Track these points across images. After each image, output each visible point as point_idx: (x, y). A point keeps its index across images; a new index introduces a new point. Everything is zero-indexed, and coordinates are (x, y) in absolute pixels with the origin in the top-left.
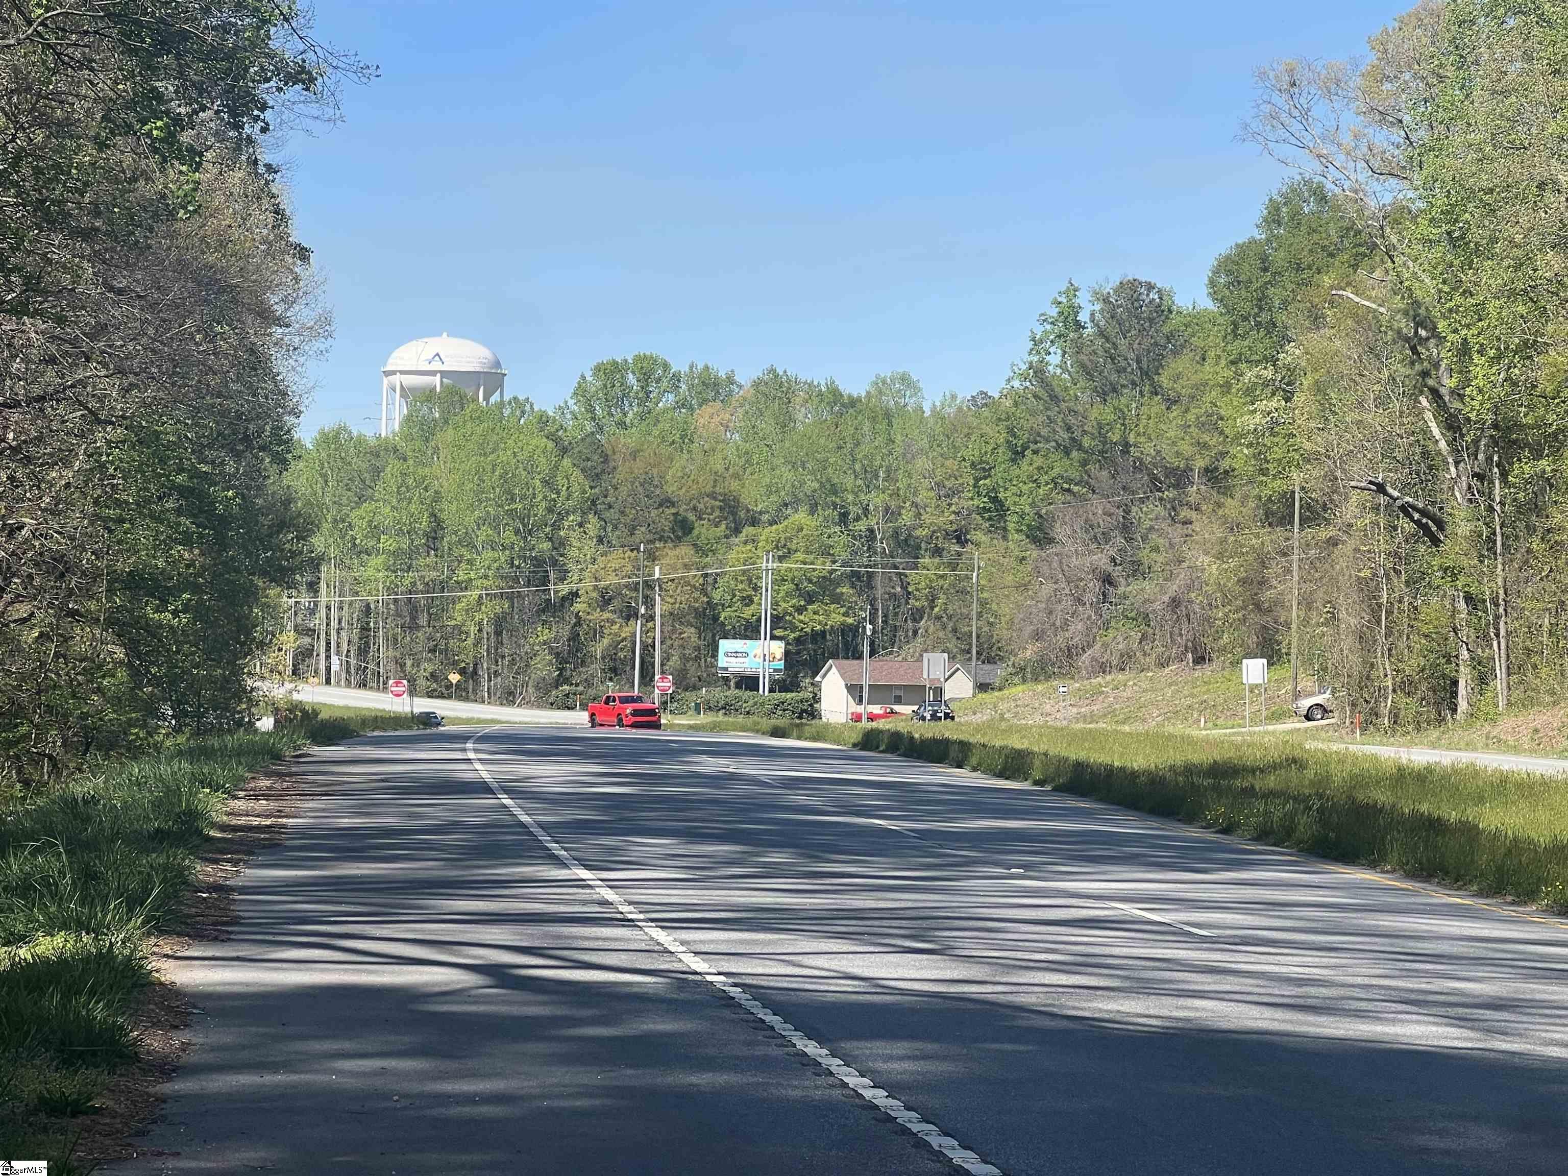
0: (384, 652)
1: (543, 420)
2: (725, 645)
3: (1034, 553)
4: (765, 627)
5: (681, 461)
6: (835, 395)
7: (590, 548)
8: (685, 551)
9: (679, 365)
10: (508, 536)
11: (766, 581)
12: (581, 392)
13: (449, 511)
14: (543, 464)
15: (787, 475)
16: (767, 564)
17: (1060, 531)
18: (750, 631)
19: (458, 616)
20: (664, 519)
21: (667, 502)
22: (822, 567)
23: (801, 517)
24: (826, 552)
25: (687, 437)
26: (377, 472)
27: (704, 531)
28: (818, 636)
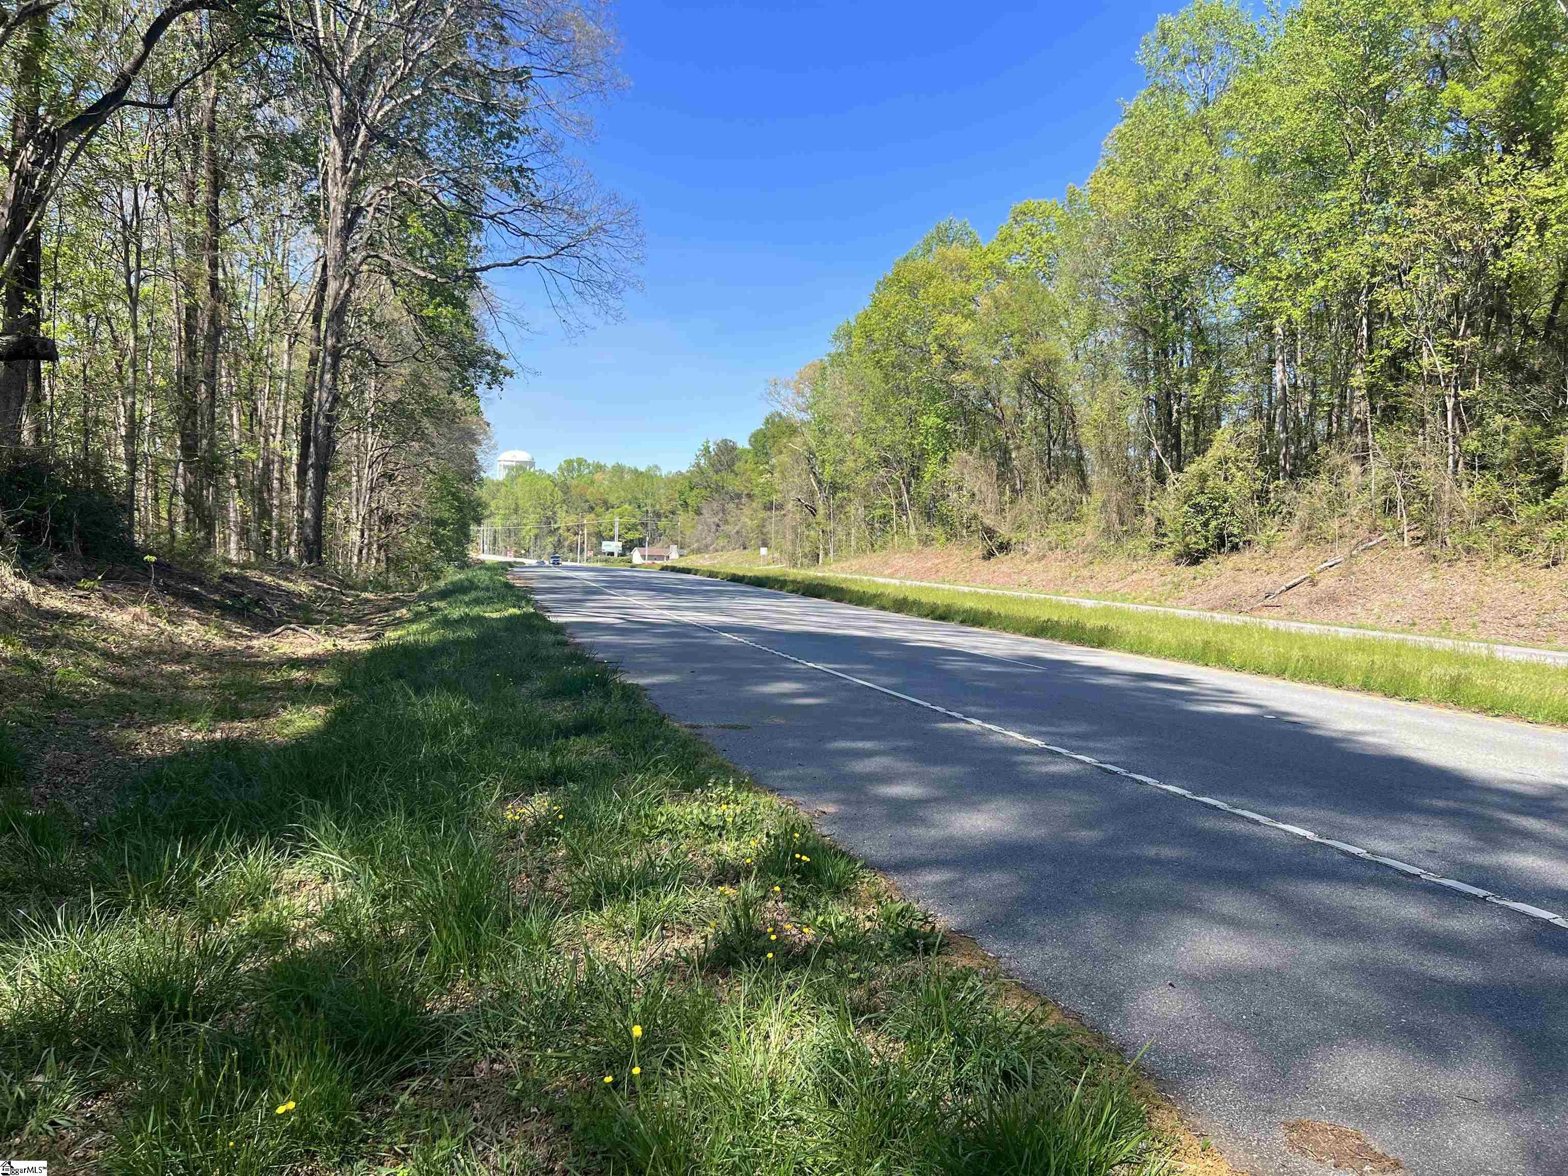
0: (501, 544)
1: (549, 476)
2: (604, 543)
3: (696, 517)
4: (616, 538)
5: (591, 489)
6: (636, 470)
7: (564, 514)
8: (592, 515)
9: (590, 461)
10: (539, 510)
11: (617, 524)
12: (560, 468)
13: (521, 502)
14: (550, 490)
15: (623, 494)
16: (617, 520)
17: (704, 511)
18: (612, 539)
19: (524, 533)
20: (586, 506)
21: (587, 501)
22: (633, 520)
23: (627, 506)
24: (634, 516)
25: (592, 482)
26: (498, 490)
27: (598, 510)
28: (631, 541)
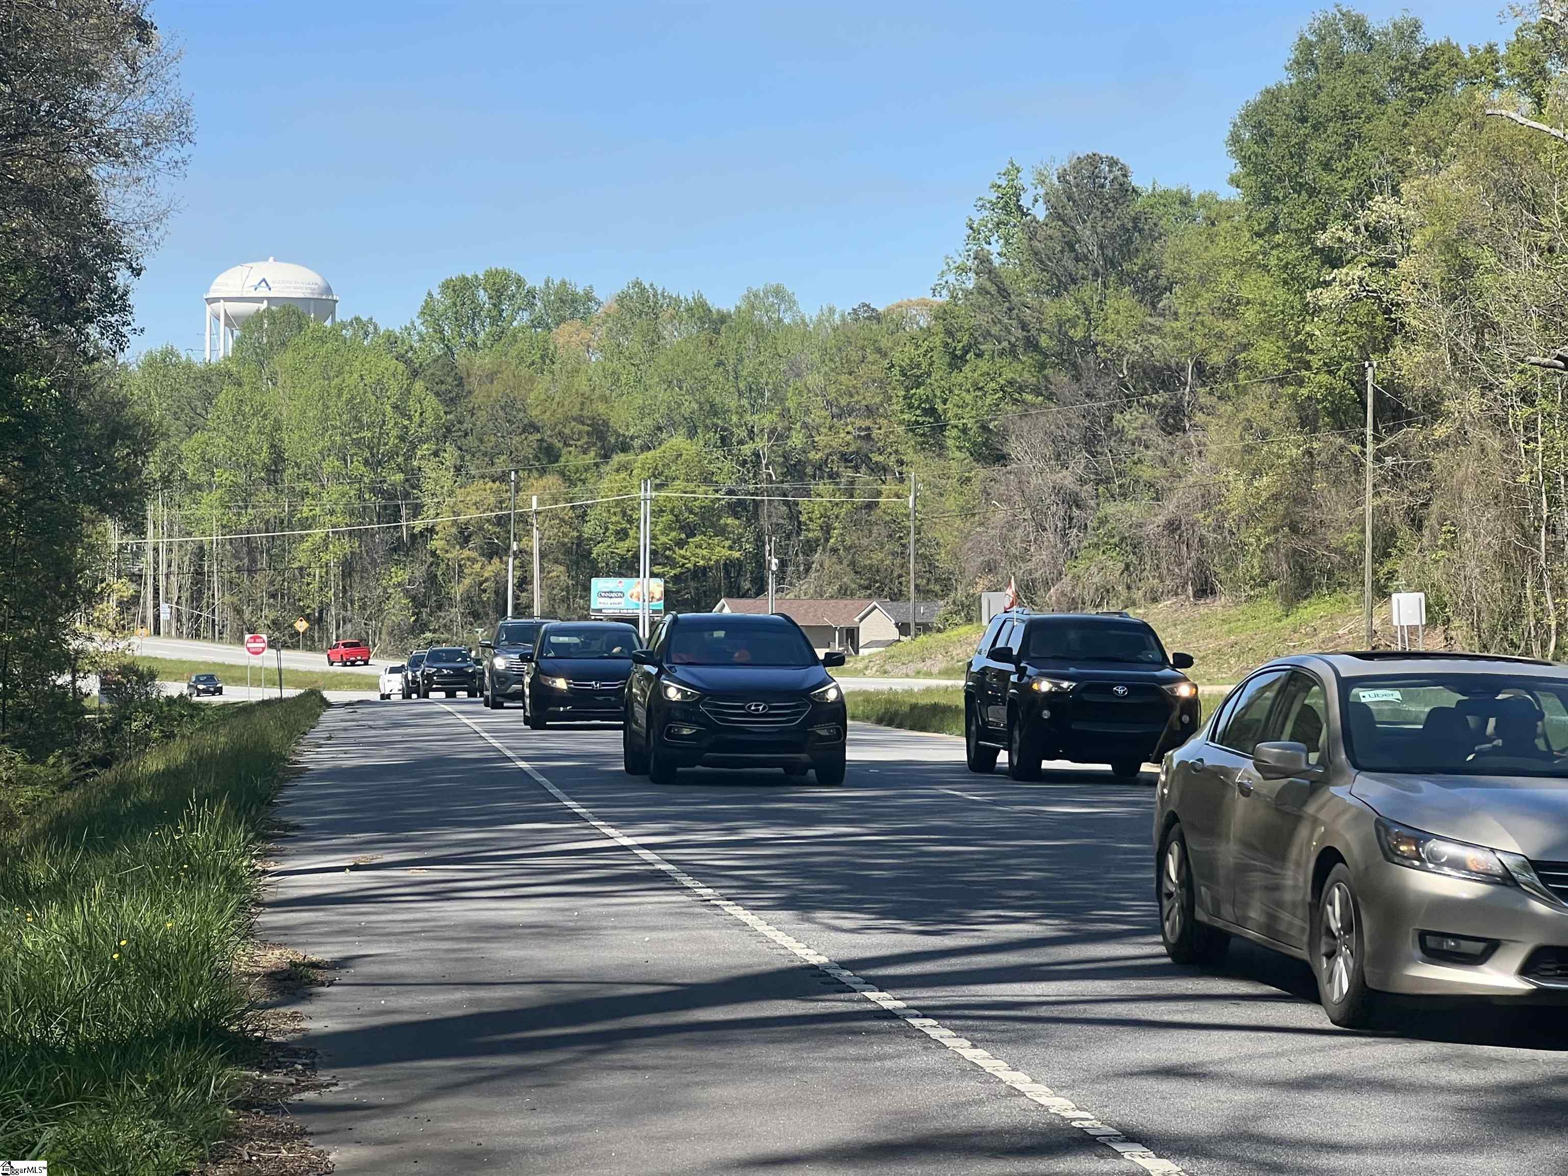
0: (220, 598)
1: (392, 341)
2: (598, 584)
4: (645, 563)
5: (543, 383)
6: (706, 309)
7: (447, 478)
8: (552, 481)
9: (535, 281)
10: (357, 467)
11: (644, 512)
12: (428, 310)
13: (290, 442)
14: (394, 389)
15: (661, 395)
16: (645, 495)
19: (302, 555)
20: (528, 445)
21: (532, 427)
22: (704, 495)
23: (678, 441)
24: (707, 479)
25: (547, 357)
26: (209, 398)
27: (572, 459)
28: (700, 573)
